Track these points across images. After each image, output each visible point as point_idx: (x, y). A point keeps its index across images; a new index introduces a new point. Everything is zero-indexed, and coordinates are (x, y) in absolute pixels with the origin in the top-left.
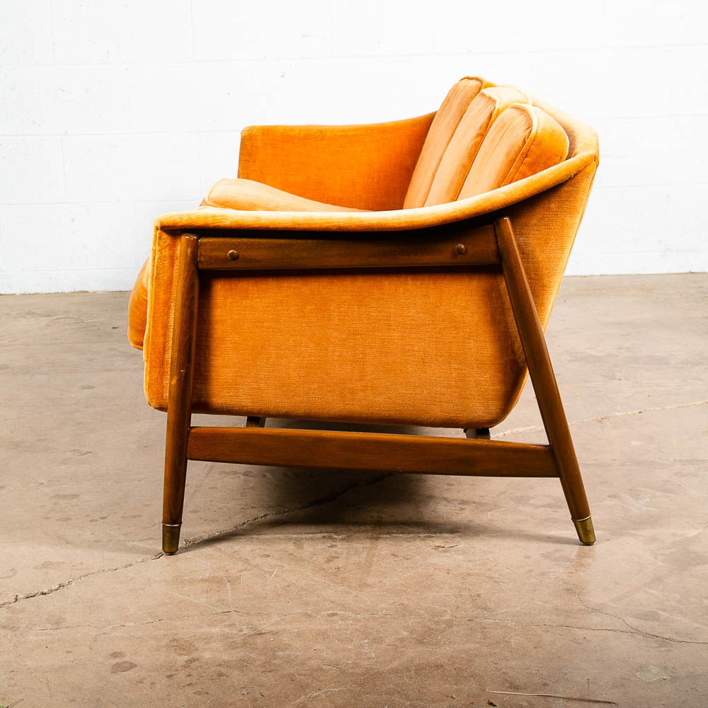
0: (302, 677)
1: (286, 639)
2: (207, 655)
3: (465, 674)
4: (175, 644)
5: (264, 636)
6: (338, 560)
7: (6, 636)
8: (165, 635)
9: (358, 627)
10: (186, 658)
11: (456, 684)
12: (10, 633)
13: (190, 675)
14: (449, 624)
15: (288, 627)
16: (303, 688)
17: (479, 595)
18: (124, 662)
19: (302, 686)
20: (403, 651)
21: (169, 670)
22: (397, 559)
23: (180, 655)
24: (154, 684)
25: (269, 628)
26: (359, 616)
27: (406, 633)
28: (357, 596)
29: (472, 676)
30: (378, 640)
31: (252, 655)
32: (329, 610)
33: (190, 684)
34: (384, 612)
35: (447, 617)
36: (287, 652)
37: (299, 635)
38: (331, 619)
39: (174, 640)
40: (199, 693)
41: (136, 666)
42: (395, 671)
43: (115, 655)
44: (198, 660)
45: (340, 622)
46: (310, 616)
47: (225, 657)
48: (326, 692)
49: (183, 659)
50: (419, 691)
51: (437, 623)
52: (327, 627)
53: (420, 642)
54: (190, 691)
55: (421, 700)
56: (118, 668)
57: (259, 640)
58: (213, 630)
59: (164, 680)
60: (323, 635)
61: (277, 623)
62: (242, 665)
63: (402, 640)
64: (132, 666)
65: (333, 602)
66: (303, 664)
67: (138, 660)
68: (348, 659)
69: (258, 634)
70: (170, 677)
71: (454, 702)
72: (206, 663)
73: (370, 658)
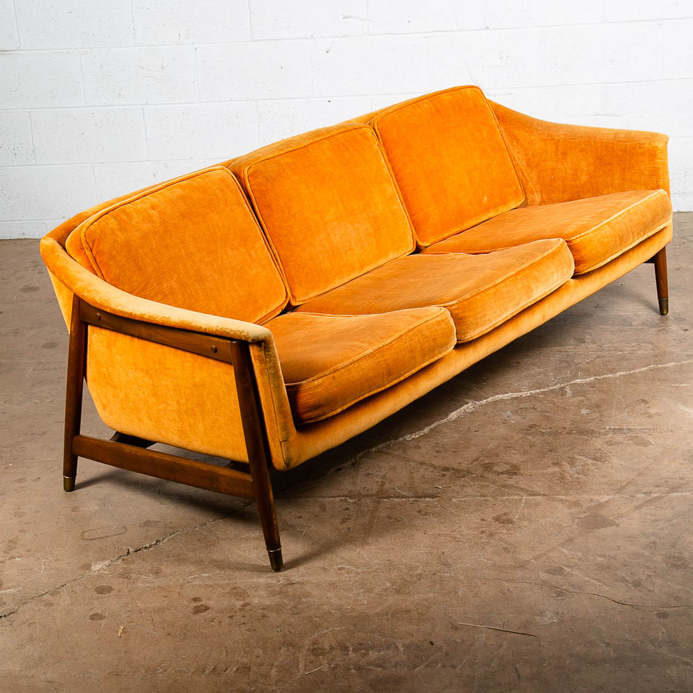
0: (317, 619)
1: (308, 588)
2: (256, 601)
3: (424, 618)
4: (235, 591)
5: (295, 586)
6: (349, 521)
7: (123, 583)
8: (228, 584)
9: (358, 579)
10: (241, 602)
11: (416, 625)
12: (126, 581)
13: (244, 616)
14: (420, 577)
15: (311, 578)
16: (317, 627)
17: (443, 553)
18: (202, 605)
19: (316, 626)
20: (386, 599)
21: (230, 612)
22: (391, 521)
23: (238, 600)
24: (220, 622)
25: (297, 579)
26: (359, 570)
27: (389, 584)
28: (359, 553)
29: (428, 619)
30: (370, 590)
31: (285, 601)
32: (339, 564)
33: (244, 623)
34: (377, 566)
35: (419, 571)
36: (308, 599)
37: (318, 585)
38: (340, 572)
39: (235, 588)
40: (249, 630)
41: (209, 608)
42: (377, 615)
43: (195, 600)
44: (249, 604)
45: (346, 575)
46: (326, 569)
47: (267, 603)
48: (331, 631)
49: (239, 603)
50: (392, 630)
51: (411, 576)
52: (336, 579)
53: (398, 592)
54: (244, 628)
55: (392, 637)
56: (198, 610)
57: (290, 589)
58: (260, 581)
59: (227, 620)
60: (333, 585)
61: (303, 575)
62: (278, 609)
63: (386, 590)
64: (207, 608)
65: (342, 558)
66: (318, 608)
67: (211, 603)
68: (348, 605)
69: (290, 584)
70: (231, 617)
71: (413, 639)
72: (255, 607)
73: (363, 604)
